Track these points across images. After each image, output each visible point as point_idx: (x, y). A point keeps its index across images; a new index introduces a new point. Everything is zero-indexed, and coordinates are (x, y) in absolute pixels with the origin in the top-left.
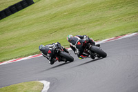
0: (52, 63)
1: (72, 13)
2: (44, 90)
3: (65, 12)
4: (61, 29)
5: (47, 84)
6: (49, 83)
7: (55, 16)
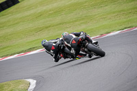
0: (57, 60)
1: (58, 11)
2: (30, 88)
3: (50, 10)
5: (33, 82)
6: (35, 81)
7: (40, 15)
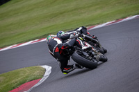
4: (61, 13)
